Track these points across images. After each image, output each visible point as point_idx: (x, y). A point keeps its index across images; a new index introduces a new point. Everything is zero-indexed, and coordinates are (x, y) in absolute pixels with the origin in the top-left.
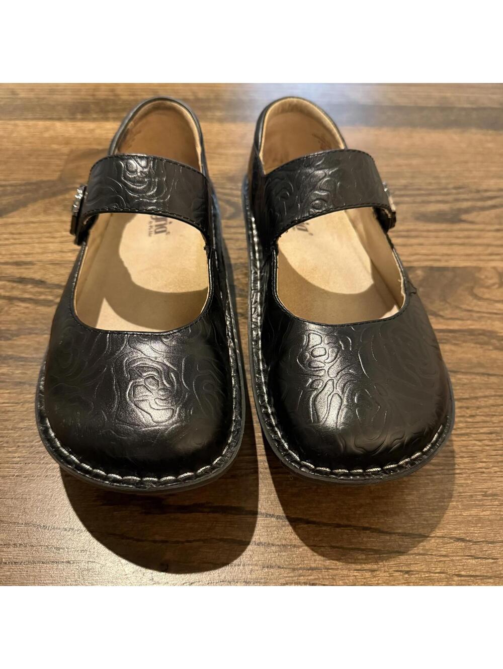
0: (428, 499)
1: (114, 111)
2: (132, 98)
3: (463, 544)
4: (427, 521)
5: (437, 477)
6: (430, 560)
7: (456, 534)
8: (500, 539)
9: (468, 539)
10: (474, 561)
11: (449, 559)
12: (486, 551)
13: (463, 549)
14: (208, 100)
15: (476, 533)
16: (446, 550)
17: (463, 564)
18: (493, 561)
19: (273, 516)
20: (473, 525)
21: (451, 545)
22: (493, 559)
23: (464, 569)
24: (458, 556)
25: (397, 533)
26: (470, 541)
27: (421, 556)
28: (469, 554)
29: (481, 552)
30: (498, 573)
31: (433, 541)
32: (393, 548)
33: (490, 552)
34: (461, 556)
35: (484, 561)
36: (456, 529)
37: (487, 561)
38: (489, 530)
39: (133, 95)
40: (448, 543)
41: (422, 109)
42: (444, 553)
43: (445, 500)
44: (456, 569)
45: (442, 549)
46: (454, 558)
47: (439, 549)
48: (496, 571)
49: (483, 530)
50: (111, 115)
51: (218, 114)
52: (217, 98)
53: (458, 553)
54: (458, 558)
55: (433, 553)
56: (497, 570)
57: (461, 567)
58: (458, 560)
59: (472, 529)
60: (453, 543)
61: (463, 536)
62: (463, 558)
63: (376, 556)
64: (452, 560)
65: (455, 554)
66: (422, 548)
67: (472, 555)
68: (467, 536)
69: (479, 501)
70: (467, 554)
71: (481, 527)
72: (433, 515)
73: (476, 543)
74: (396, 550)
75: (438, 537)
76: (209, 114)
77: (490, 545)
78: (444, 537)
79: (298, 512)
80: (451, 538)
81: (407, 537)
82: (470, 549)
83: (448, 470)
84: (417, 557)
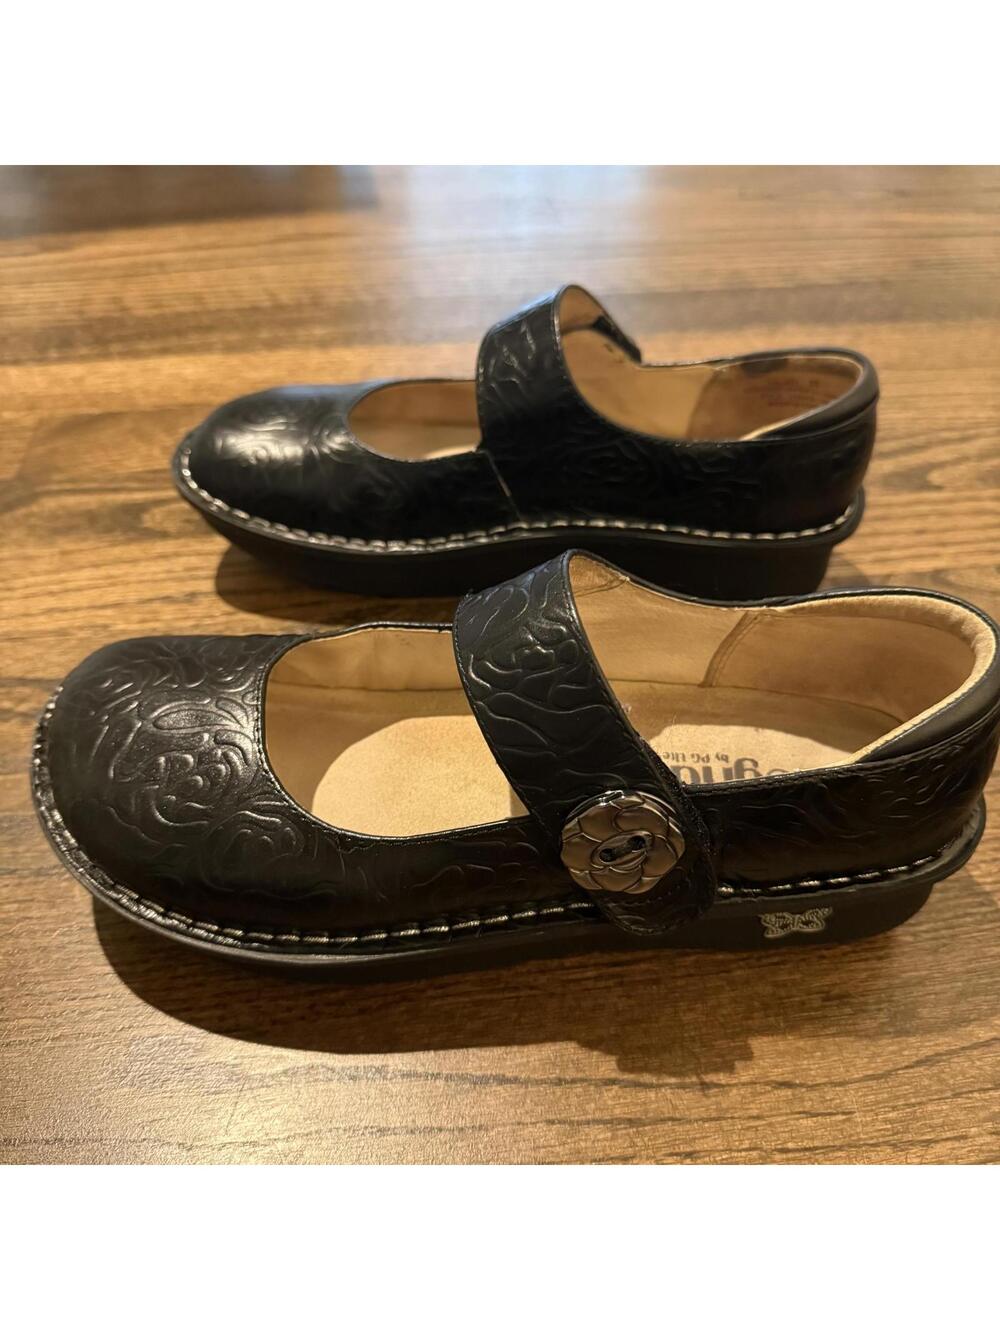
0: (723, 1016)
1: (121, 339)
2: (156, 312)
3: (789, 1092)
4: (722, 1056)
5: (739, 973)
6: (729, 1128)
7: (776, 1074)
8: (856, 1076)
9: (798, 1082)
10: (809, 1122)
11: (764, 1122)
12: (831, 1100)
13: (789, 1102)
14: (299, 306)
15: (811, 1070)
16: (759, 1106)
17: (790, 1128)
18: (844, 1117)
19: (436, 1076)
20: (806, 1056)
21: (769, 1095)
22: (844, 1113)
23: (793, 1138)
24: (781, 1115)
25: (667, 1085)
26: (801, 1085)
27: (714, 1123)
28: (801, 1109)
29: (822, 1102)
30: (853, 1138)
31: (735, 1091)
32: (663, 1113)
33: (838, 1101)
34: (787, 1114)
35: (828, 1119)
36: (776, 1067)
37: (834, 1118)
38: (835, 1061)
39: (155, 307)
40: (761, 1093)
41: (696, 295)
42: (755, 1112)
43: (756, 1015)
44: (779, 1140)
45: (752, 1106)
46: (773, 1120)
47: (747, 1106)
48: (851, 1135)
49: (823, 1063)
50: (115, 348)
51: (319, 331)
52: (316, 302)
53: (780, 1109)
54: (780, 1119)
55: (736, 1115)
56: (852, 1132)
57: (787, 1135)
58: (780, 1123)
59: (805, 1062)
60: (769, 1092)
61: (788, 1077)
62: (790, 1117)
63: (631, 1130)
64: (770, 1125)
65: (774, 1113)
66: (714, 1107)
67: (806, 1110)
68: (797, 1077)
69: (816, 1010)
70: (797, 1110)
71: (823, 1058)
72: (732, 1044)
73: (812, 1087)
74: (667, 1115)
75: (744, 1084)
76: (301, 333)
77: (837, 1089)
78: (755, 1083)
79: (485, 1064)
80: (767, 1084)
81: (687, 1090)
82: (802, 1100)
83: (759, 959)
84: (707, 1125)
